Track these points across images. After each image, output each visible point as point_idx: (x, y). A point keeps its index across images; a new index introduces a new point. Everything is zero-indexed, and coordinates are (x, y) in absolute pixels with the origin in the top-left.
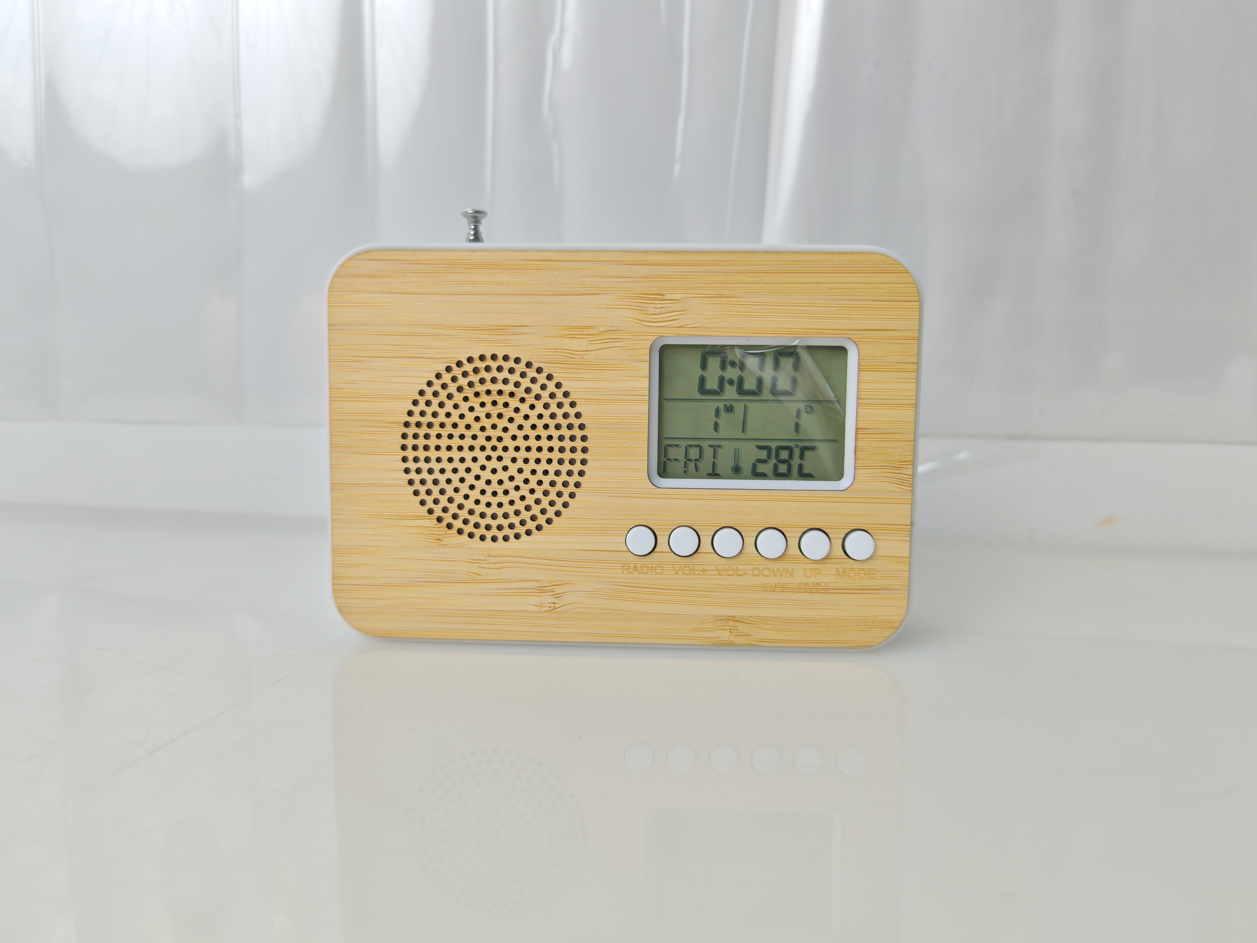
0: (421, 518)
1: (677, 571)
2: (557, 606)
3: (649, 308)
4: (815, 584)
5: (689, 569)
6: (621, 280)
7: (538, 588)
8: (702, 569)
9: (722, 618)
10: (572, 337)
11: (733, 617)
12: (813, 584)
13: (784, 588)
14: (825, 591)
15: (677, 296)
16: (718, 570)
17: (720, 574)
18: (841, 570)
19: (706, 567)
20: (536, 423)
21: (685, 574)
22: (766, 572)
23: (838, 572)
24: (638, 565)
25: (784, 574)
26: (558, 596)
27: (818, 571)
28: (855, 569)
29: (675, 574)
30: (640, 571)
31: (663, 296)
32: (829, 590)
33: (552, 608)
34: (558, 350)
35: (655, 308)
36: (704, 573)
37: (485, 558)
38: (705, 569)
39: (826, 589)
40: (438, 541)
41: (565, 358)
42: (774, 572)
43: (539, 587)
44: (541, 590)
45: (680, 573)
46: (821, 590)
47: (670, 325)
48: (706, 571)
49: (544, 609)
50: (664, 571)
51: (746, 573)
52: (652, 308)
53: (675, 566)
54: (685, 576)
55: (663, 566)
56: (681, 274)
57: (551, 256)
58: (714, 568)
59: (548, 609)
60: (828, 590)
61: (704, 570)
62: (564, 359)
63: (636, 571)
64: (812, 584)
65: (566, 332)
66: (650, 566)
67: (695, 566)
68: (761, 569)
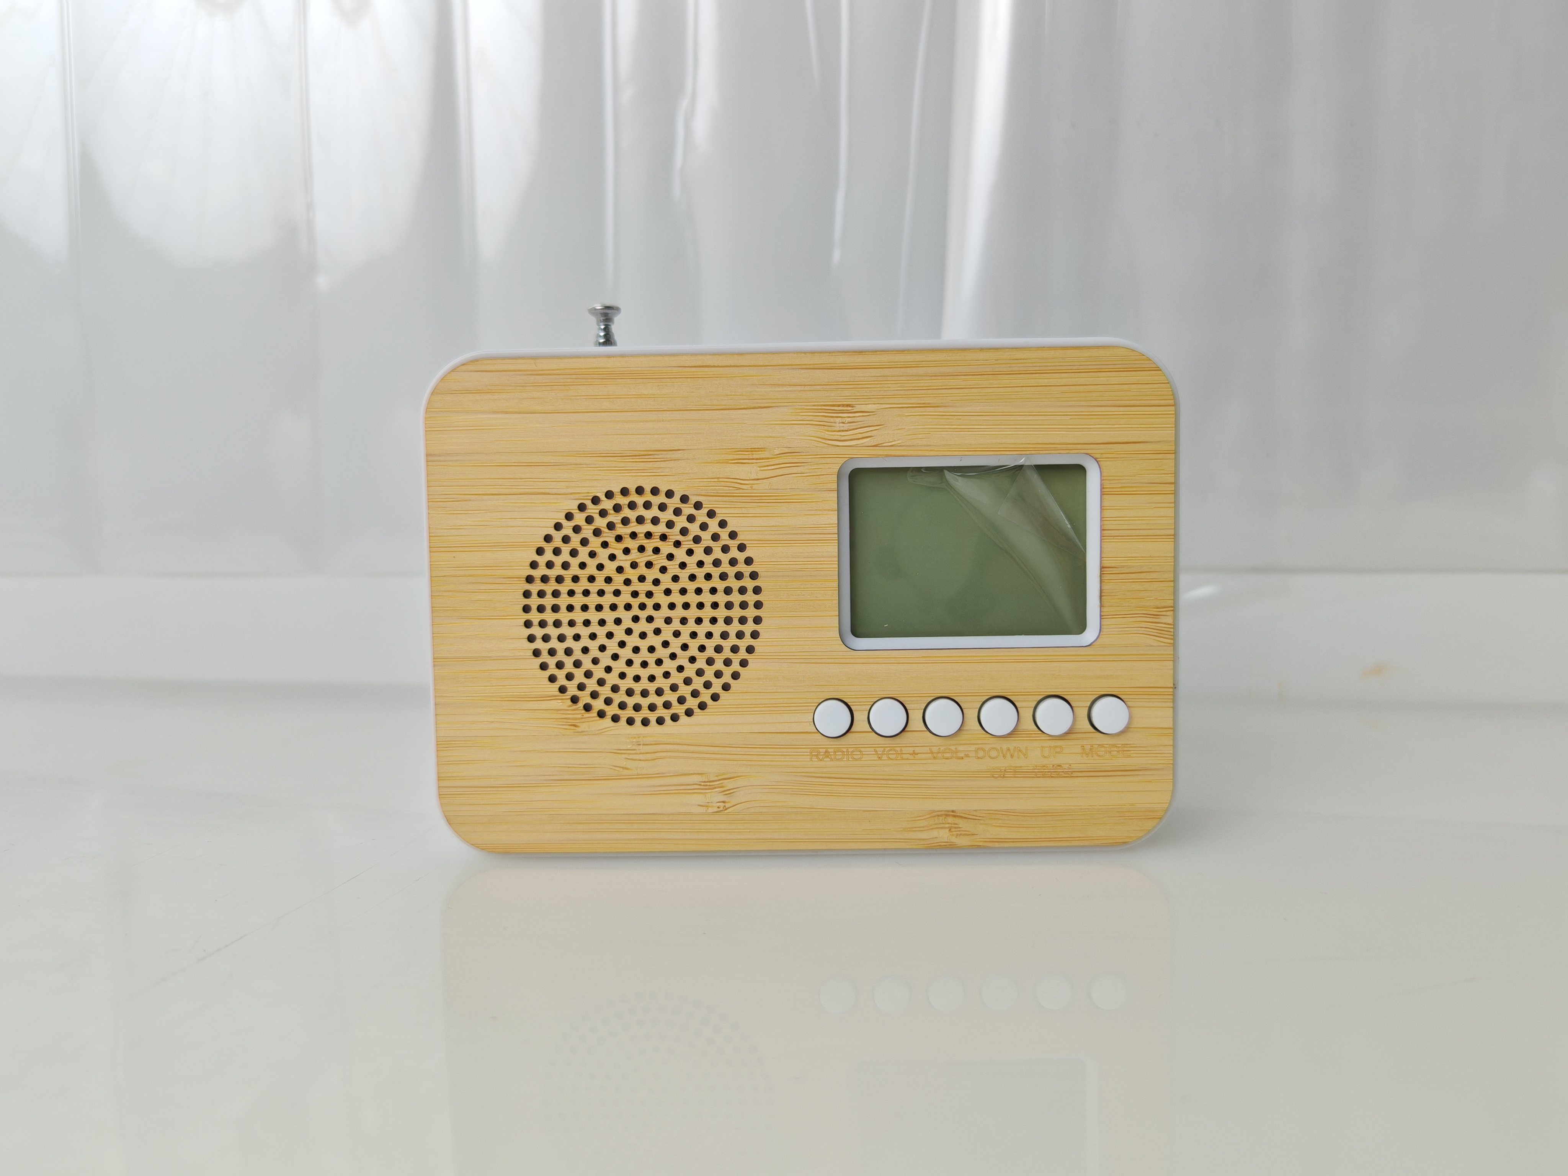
0: (551, 698)
1: (880, 756)
2: (727, 805)
3: (835, 423)
4: (1055, 765)
5: (895, 752)
6: (799, 388)
7: (702, 784)
8: (912, 752)
9: (939, 813)
10: (739, 462)
11: (953, 811)
12: (1053, 766)
13: (1017, 773)
14: (1068, 774)
15: (870, 408)
16: (932, 753)
17: (935, 758)
18: (1088, 748)
19: (917, 750)
20: (695, 572)
21: (891, 759)
22: (994, 754)
23: (1083, 749)
24: (830, 750)
25: (1016, 754)
26: (729, 793)
27: (1058, 750)
28: (1105, 746)
29: (877, 759)
30: (833, 757)
31: (853, 407)
32: (1073, 773)
33: (721, 809)
34: (721, 480)
35: (843, 423)
36: (915, 757)
37: (634, 747)
38: (916, 752)
39: (1070, 772)
40: (572, 727)
41: (731, 488)
42: (1003, 753)
43: (705, 782)
44: (707, 786)
45: (885, 757)
46: (1063, 773)
47: (862, 444)
48: (917, 754)
49: (710, 810)
50: (864, 756)
51: (967, 756)
52: (839, 423)
53: (877, 749)
54: (890, 762)
55: (862, 749)
56: (875, 379)
57: (710, 361)
58: (927, 749)
59: (716, 809)
60: (1072, 773)
61: (914, 753)
62: (729, 490)
63: (828, 757)
64: (1052, 766)
65: (731, 457)
66: (845, 750)
67: (903, 749)
68: (987, 749)
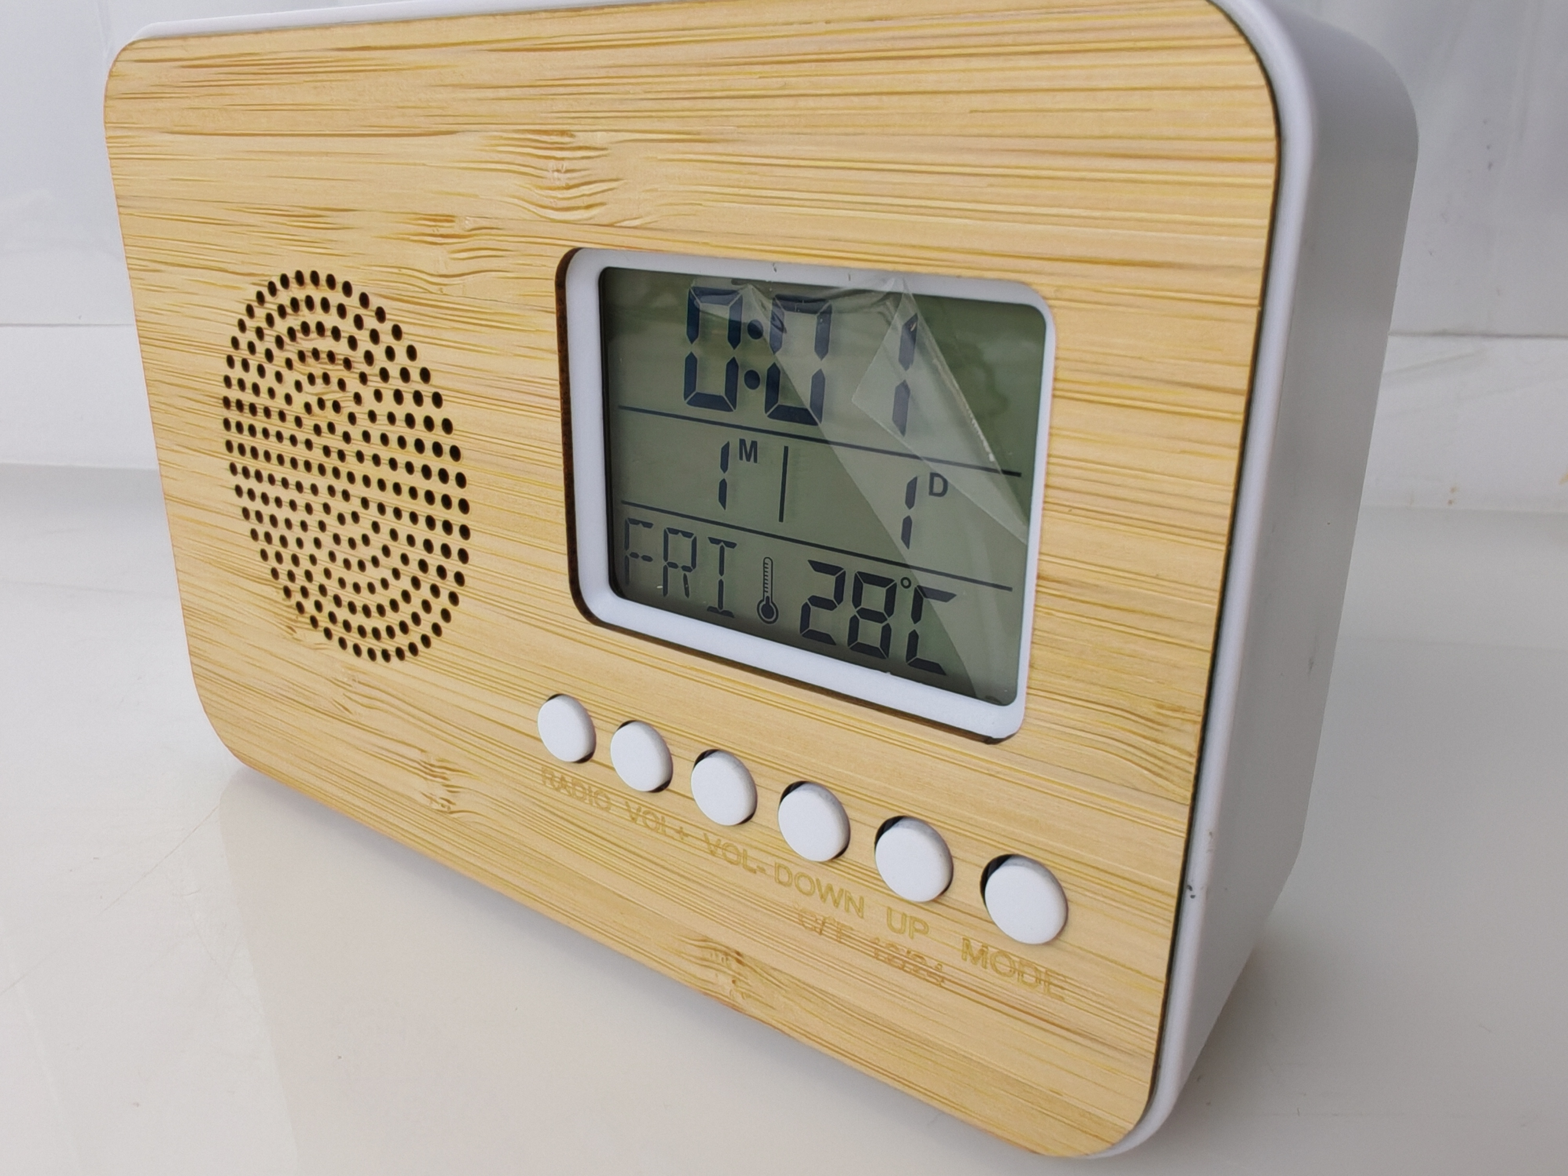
0: (259, 580)
1: (634, 816)
2: (453, 808)
3: (546, 170)
4: (913, 953)
5: (654, 819)
6: (490, 93)
7: (423, 764)
8: (679, 829)
9: (719, 947)
10: (421, 238)
11: (738, 953)
12: (909, 952)
13: (842, 935)
14: (937, 980)
15: (600, 139)
16: (707, 842)
17: (712, 853)
18: (976, 946)
19: (687, 829)
21: (647, 826)
22: (805, 885)
23: (968, 946)
24: (568, 779)
25: (842, 902)
26: (452, 789)
27: (919, 926)
28: (1012, 957)
29: (630, 819)
30: (571, 791)
31: (572, 136)
32: (946, 982)
33: (445, 809)
34: (404, 271)
35: (558, 171)
36: (682, 839)
37: (351, 683)
38: (685, 831)
39: (939, 976)
40: (290, 631)
41: (417, 289)
42: (820, 890)
43: (425, 763)
44: (429, 770)
45: (640, 820)
46: (925, 973)
47: (590, 218)
48: (687, 835)
49: (436, 806)
50: (613, 807)
51: (763, 870)
52: (553, 171)
53: (630, 803)
54: (645, 830)
55: (610, 796)
56: (603, 72)
57: (370, 36)
58: (700, 834)
59: (439, 807)
60: (943, 981)
61: (680, 832)
62: (414, 292)
63: (565, 788)
64: (906, 950)
65: (413, 228)
66: (586, 786)
67: (667, 818)
68: (794, 873)
